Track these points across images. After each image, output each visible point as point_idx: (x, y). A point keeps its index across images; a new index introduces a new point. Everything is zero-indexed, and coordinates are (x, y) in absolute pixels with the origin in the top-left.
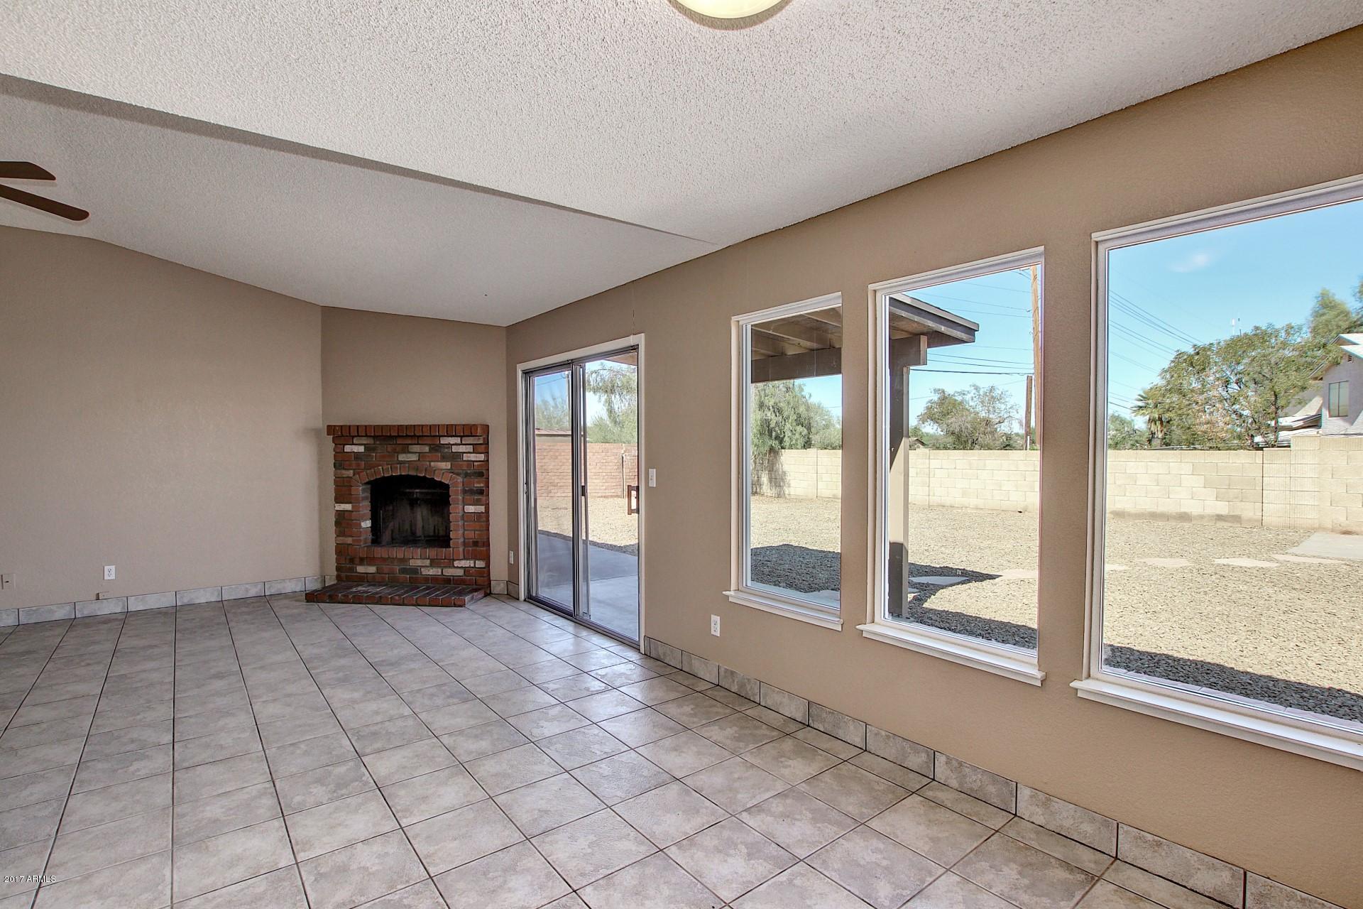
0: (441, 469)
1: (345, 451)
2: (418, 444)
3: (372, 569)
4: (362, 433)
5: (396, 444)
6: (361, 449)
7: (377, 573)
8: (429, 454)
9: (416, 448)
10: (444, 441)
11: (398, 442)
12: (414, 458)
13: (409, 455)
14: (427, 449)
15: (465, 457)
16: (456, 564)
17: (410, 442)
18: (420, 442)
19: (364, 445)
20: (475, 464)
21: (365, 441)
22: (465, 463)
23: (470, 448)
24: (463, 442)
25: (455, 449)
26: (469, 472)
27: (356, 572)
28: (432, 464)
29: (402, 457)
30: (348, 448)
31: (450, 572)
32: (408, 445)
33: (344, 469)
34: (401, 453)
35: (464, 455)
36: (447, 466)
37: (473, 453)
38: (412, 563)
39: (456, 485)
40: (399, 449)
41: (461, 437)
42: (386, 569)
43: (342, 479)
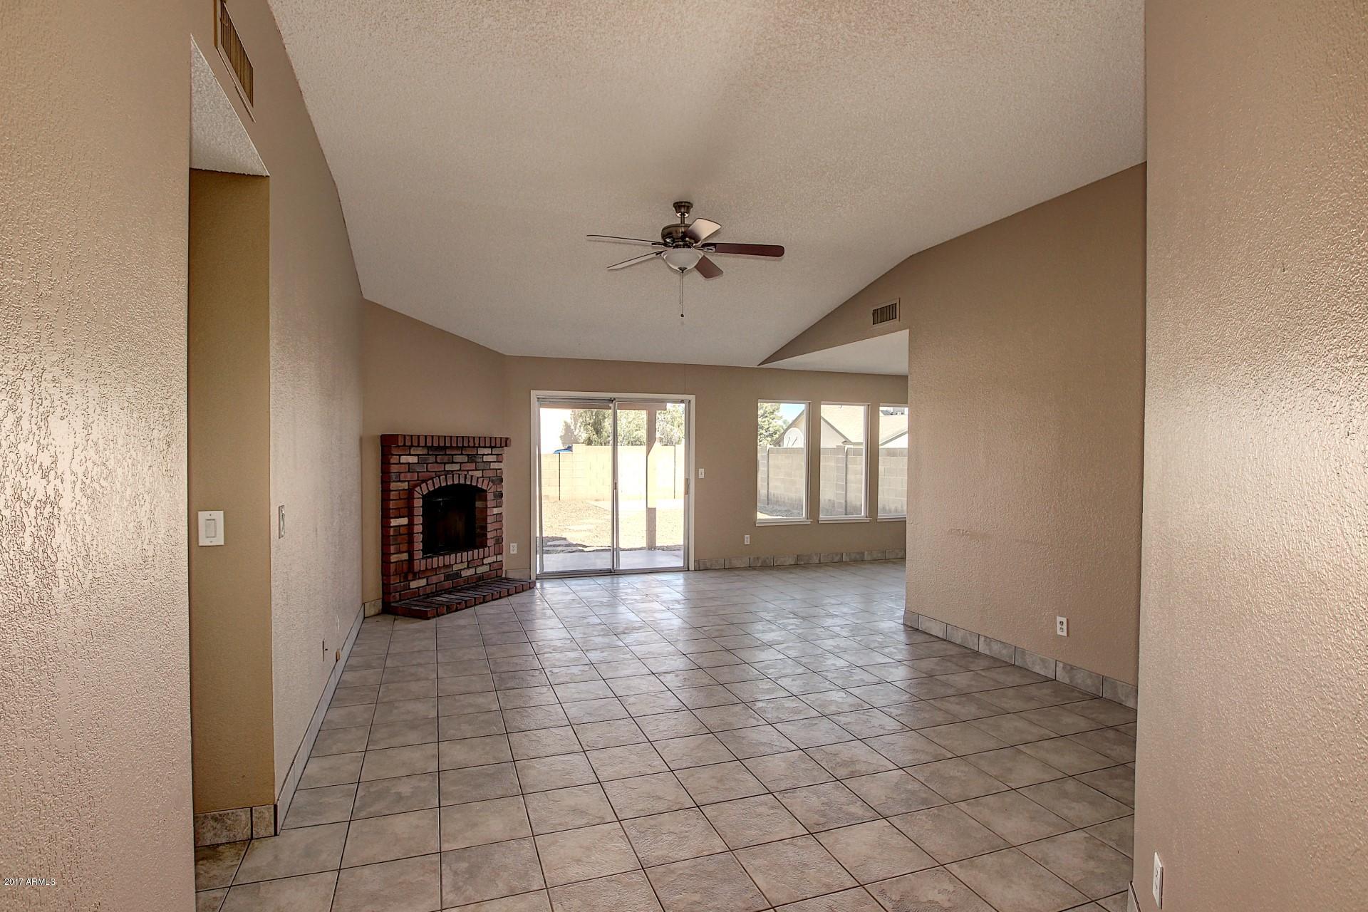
0: (475, 477)
1: (401, 462)
2: (462, 454)
3: (423, 582)
4: (421, 442)
5: (445, 454)
6: (415, 460)
7: (428, 585)
8: (468, 464)
9: (458, 459)
10: (481, 451)
11: (447, 453)
12: (456, 467)
13: (453, 465)
14: (466, 459)
15: (492, 466)
17: (457, 453)
18: (464, 452)
19: (418, 455)
20: (498, 471)
21: (420, 451)
22: (492, 471)
23: (495, 458)
24: (493, 453)
25: (485, 459)
26: (494, 478)
28: (469, 472)
29: (449, 467)
30: (404, 459)
31: (481, 570)
32: (453, 455)
33: (400, 481)
34: (448, 463)
35: (492, 464)
36: (479, 474)
37: (497, 462)
38: (456, 568)
39: (491, 490)
40: (446, 459)
41: (491, 447)
42: (434, 579)
43: (397, 492)
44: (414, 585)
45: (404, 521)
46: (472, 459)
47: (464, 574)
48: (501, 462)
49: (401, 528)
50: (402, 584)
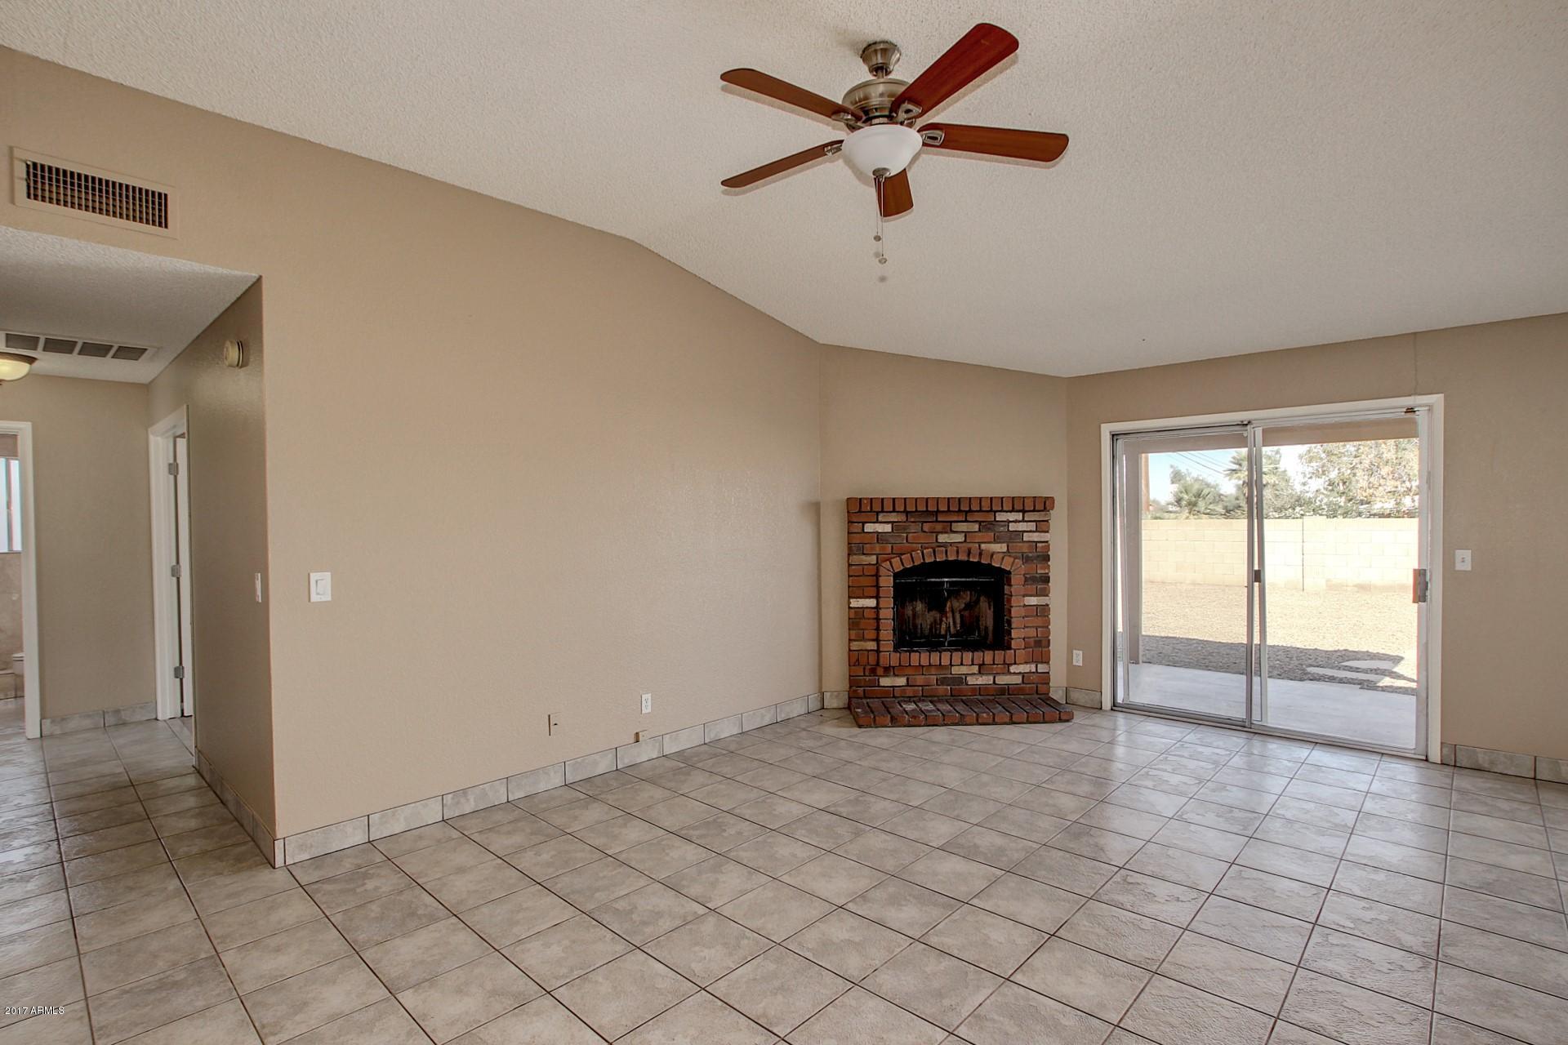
1: (865, 531)
2: (966, 521)
3: (902, 681)
4: (888, 507)
5: (937, 521)
6: (888, 528)
7: (908, 685)
8: (980, 534)
9: (963, 527)
10: (1000, 517)
11: (939, 519)
12: (960, 538)
13: (953, 535)
14: (976, 527)
15: (1026, 537)
16: (1013, 669)
17: (955, 519)
18: (969, 519)
19: (892, 523)
20: (1039, 544)
21: (894, 517)
22: (1026, 545)
23: (1032, 526)
24: (1026, 519)
25: (1012, 527)
26: (1030, 555)
27: (879, 686)
28: (983, 546)
29: (942, 538)
30: (869, 528)
31: (1003, 680)
32: (951, 522)
33: (864, 554)
34: (942, 533)
35: (1025, 534)
36: (1003, 548)
37: (1036, 531)
38: (955, 670)
39: (1018, 572)
40: (939, 527)
41: (1024, 511)
42: (920, 680)
43: (860, 567)
44: (885, 682)
45: (872, 603)
46: (986, 526)
47: (971, 681)
48: (1048, 532)
49: (866, 610)
50: (867, 678)
